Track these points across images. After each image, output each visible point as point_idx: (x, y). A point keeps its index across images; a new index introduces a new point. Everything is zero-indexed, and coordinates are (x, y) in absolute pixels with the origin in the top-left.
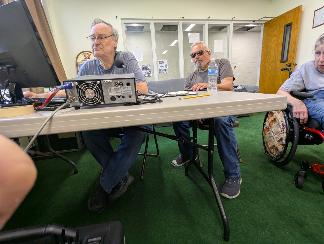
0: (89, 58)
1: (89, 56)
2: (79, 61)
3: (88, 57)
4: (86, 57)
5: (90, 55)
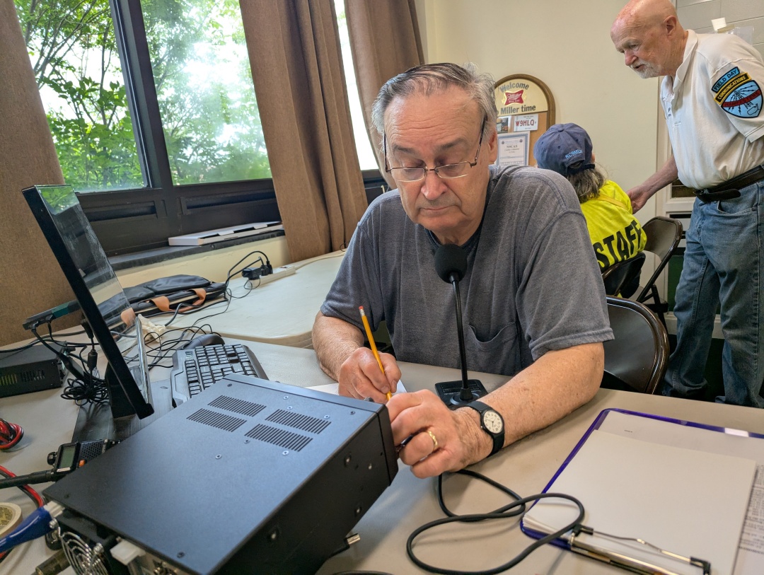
0: (521, 101)
1: (522, 92)
3: (518, 96)
4: (512, 97)
5: (524, 90)
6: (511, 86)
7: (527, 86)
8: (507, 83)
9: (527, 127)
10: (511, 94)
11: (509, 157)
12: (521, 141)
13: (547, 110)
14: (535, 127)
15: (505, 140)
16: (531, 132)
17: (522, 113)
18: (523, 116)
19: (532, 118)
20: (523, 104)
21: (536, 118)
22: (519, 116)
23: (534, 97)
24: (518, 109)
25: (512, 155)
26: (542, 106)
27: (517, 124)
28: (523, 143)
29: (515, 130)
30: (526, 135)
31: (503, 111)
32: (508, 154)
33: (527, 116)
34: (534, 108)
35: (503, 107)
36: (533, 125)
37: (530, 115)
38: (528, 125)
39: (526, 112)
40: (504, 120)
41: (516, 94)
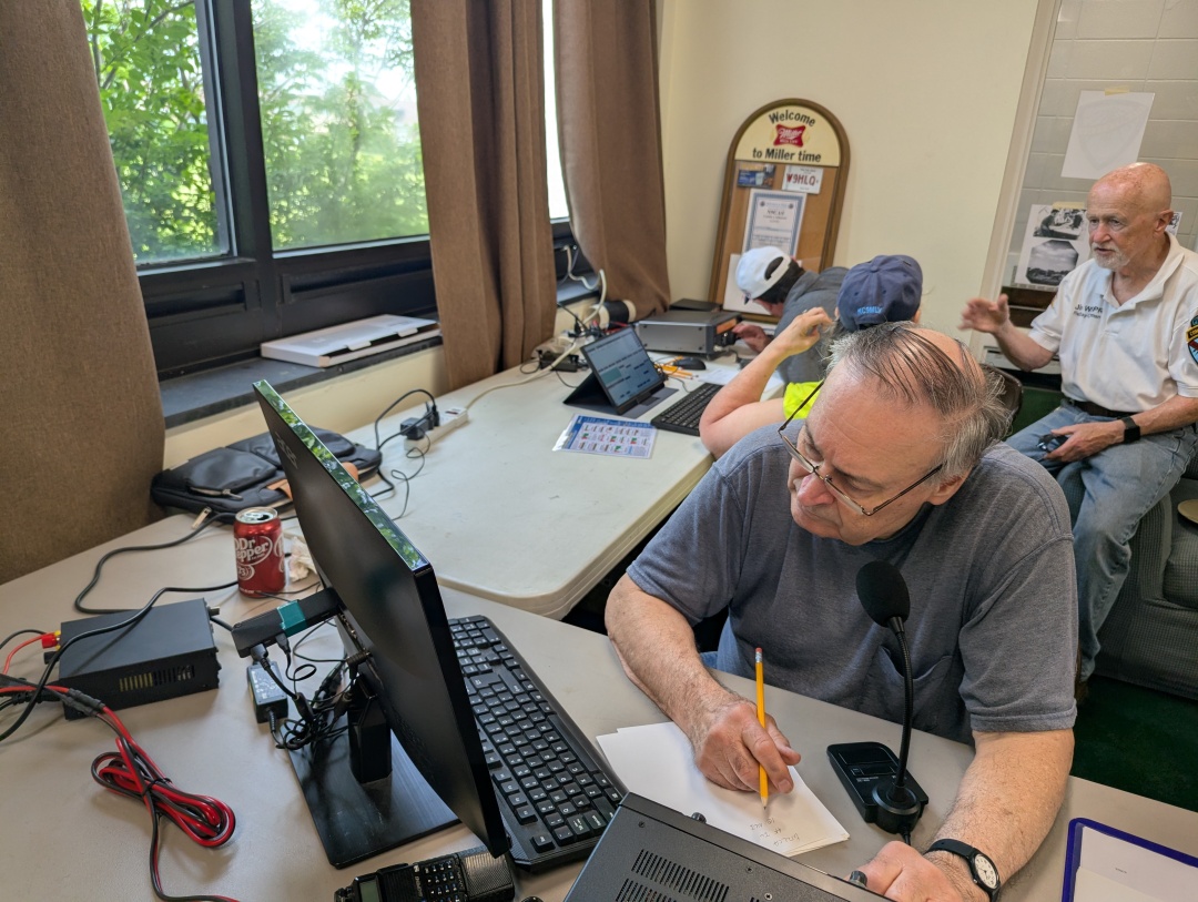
0: (799, 142)
1: (802, 128)
2: (743, 153)
3: (796, 133)
4: (786, 133)
5: (807, 126)
6: (788, 116)
7: (812, 122)
8: (781, 111)
9: (803, 185)
10: (787, 128)
11: (768, 229)
12: (791, 206)
13: (837, 163)
14: (816, 189)
15: (767, 201)
16: (809, 195)
17: (798, 162)
18: (799, 167)
19: (813, 174)
20: (802, 149)
21: (819, 174)
22: (794, 168)
23: (820, 140)
24: (793, 154)
25: (774, 225)
26: (832, 158)
27: (789, 178)
28: (794, 210)
29: (784, 187)
30: (800, 199)
31: (770, 153)
32: (767, 223)
33: (805, 168)
34: (818, 157)
35: (771, 146)
36: (813, 184)
37: (810, 168)
38: (806, 183)
39: (805, 162)
40: (769, 168)
41: (793, 129)
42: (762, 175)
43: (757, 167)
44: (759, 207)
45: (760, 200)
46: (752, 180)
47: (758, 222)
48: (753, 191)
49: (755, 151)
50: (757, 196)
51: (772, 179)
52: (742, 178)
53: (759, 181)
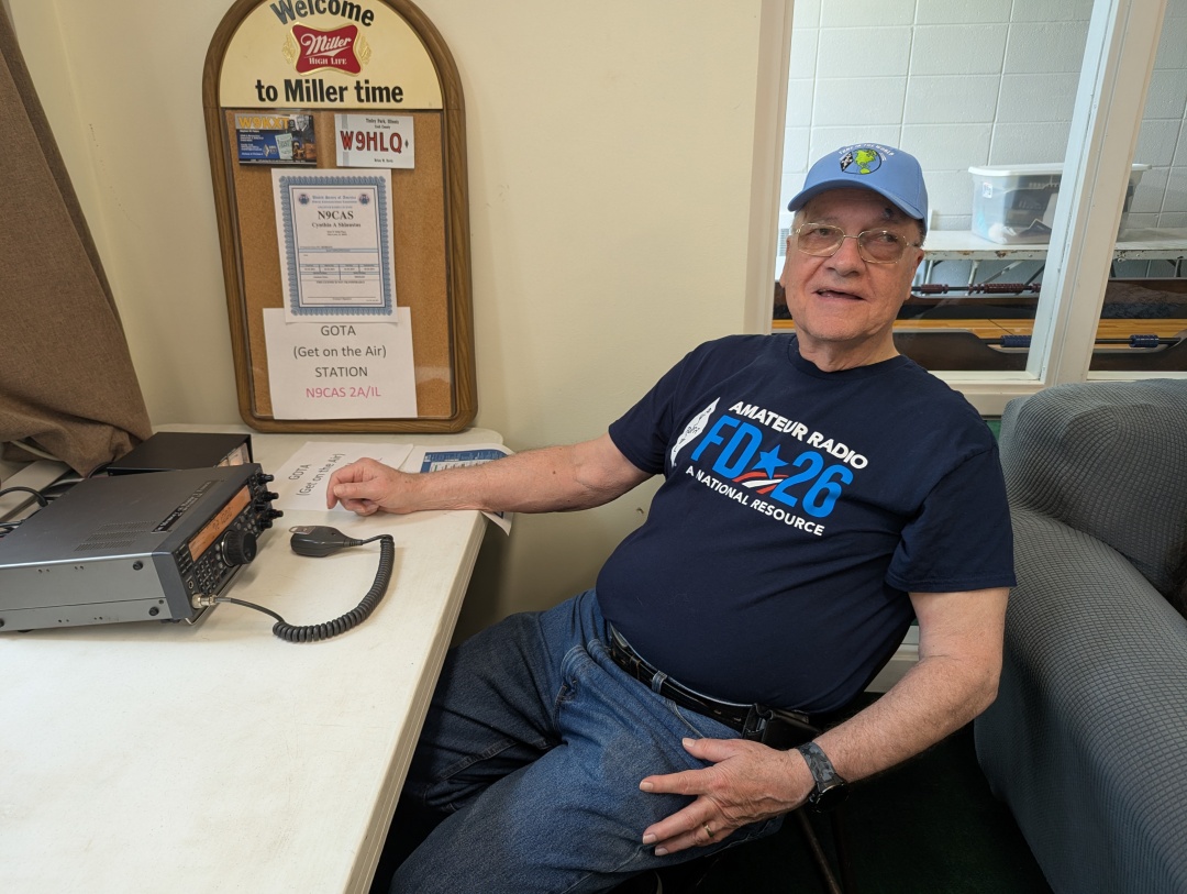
0: (353, 66)
1: (350, 32)
2: (236, 91)
3: (340, 43)
4: (318, 44)
5: (359, 25)
6: (313, 6)
7: (367, 17)
9: (380, 154)
10: (317, 33)
11: (329, 249)
13: (439, 105)
14: (406, 160)
15: (310, 192)
16: (393, 170)
17: (358, 105)
18: (363, 117)
19: (394, 128)
20: (361, 77)
21: (406, 127)
22: (349, 116)
23: (393, 55)
24: (342, 90)
25: (337, 242)
26: (425, 92)
27: (347, 140)
28: (372, 207)
29: (340, 161)
30: (378, 183)
31: (293, 89)
32: (323, 237)
33: (375, 117)
34: (396, 93)
35: (294, 76)
36: (399, 150)
37: (386, 117)
38: (383, 149)
39: (371, 105)
40: (300, 123)
41: (331, 34)
42: (288, 137)
43: (272, 122)
44: (297, 206)
45: (297, 192)
46: (268, 150)
47: (302, 240)
48: (276, 174)
49: (259, 86)
50: (287, 183)
51: (310, 147)
52: (244, 147)
53: (285, 153)
